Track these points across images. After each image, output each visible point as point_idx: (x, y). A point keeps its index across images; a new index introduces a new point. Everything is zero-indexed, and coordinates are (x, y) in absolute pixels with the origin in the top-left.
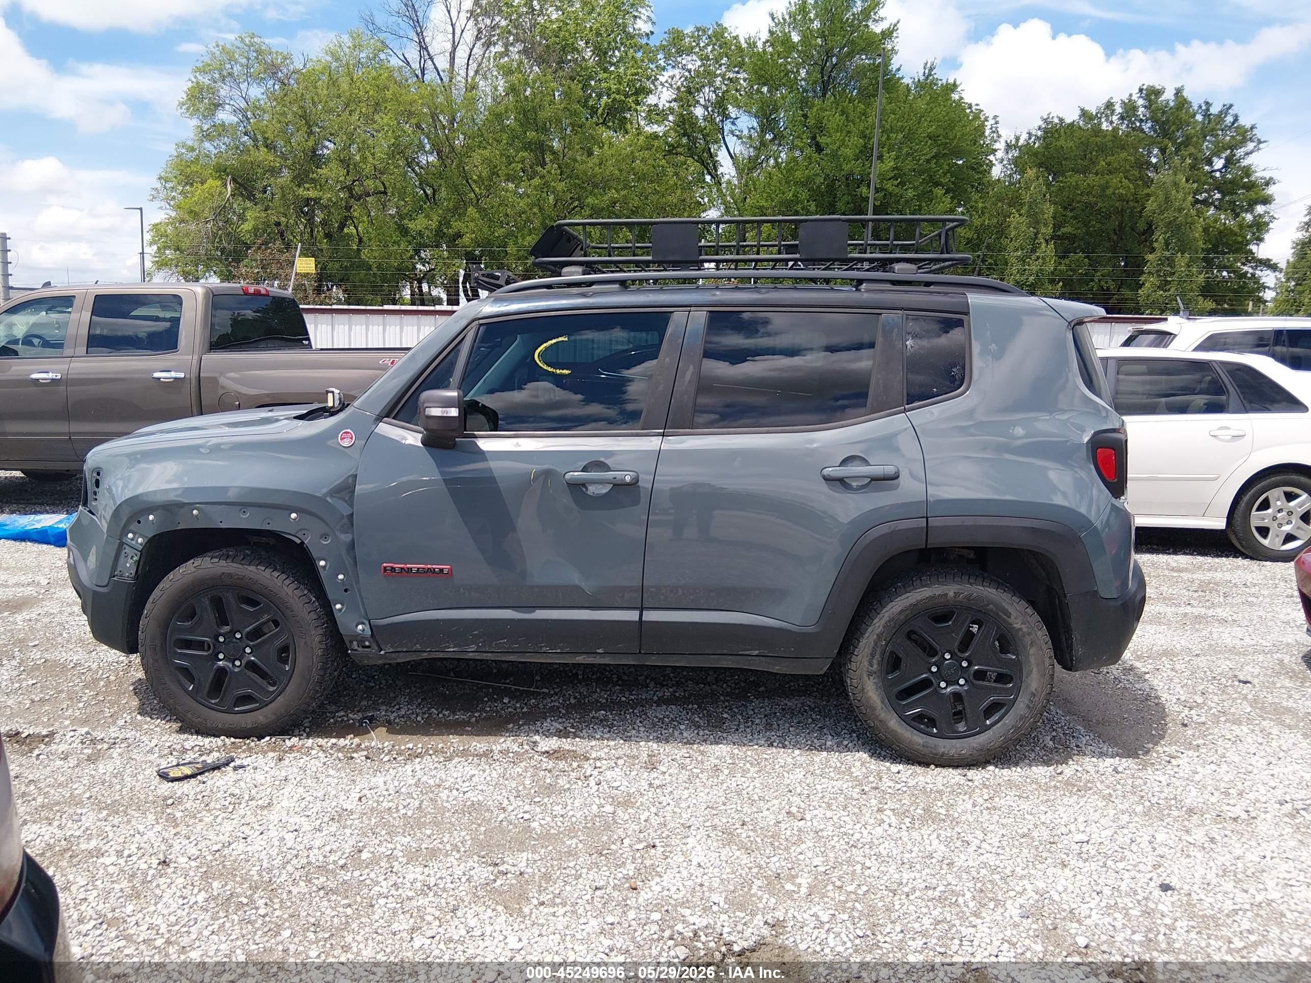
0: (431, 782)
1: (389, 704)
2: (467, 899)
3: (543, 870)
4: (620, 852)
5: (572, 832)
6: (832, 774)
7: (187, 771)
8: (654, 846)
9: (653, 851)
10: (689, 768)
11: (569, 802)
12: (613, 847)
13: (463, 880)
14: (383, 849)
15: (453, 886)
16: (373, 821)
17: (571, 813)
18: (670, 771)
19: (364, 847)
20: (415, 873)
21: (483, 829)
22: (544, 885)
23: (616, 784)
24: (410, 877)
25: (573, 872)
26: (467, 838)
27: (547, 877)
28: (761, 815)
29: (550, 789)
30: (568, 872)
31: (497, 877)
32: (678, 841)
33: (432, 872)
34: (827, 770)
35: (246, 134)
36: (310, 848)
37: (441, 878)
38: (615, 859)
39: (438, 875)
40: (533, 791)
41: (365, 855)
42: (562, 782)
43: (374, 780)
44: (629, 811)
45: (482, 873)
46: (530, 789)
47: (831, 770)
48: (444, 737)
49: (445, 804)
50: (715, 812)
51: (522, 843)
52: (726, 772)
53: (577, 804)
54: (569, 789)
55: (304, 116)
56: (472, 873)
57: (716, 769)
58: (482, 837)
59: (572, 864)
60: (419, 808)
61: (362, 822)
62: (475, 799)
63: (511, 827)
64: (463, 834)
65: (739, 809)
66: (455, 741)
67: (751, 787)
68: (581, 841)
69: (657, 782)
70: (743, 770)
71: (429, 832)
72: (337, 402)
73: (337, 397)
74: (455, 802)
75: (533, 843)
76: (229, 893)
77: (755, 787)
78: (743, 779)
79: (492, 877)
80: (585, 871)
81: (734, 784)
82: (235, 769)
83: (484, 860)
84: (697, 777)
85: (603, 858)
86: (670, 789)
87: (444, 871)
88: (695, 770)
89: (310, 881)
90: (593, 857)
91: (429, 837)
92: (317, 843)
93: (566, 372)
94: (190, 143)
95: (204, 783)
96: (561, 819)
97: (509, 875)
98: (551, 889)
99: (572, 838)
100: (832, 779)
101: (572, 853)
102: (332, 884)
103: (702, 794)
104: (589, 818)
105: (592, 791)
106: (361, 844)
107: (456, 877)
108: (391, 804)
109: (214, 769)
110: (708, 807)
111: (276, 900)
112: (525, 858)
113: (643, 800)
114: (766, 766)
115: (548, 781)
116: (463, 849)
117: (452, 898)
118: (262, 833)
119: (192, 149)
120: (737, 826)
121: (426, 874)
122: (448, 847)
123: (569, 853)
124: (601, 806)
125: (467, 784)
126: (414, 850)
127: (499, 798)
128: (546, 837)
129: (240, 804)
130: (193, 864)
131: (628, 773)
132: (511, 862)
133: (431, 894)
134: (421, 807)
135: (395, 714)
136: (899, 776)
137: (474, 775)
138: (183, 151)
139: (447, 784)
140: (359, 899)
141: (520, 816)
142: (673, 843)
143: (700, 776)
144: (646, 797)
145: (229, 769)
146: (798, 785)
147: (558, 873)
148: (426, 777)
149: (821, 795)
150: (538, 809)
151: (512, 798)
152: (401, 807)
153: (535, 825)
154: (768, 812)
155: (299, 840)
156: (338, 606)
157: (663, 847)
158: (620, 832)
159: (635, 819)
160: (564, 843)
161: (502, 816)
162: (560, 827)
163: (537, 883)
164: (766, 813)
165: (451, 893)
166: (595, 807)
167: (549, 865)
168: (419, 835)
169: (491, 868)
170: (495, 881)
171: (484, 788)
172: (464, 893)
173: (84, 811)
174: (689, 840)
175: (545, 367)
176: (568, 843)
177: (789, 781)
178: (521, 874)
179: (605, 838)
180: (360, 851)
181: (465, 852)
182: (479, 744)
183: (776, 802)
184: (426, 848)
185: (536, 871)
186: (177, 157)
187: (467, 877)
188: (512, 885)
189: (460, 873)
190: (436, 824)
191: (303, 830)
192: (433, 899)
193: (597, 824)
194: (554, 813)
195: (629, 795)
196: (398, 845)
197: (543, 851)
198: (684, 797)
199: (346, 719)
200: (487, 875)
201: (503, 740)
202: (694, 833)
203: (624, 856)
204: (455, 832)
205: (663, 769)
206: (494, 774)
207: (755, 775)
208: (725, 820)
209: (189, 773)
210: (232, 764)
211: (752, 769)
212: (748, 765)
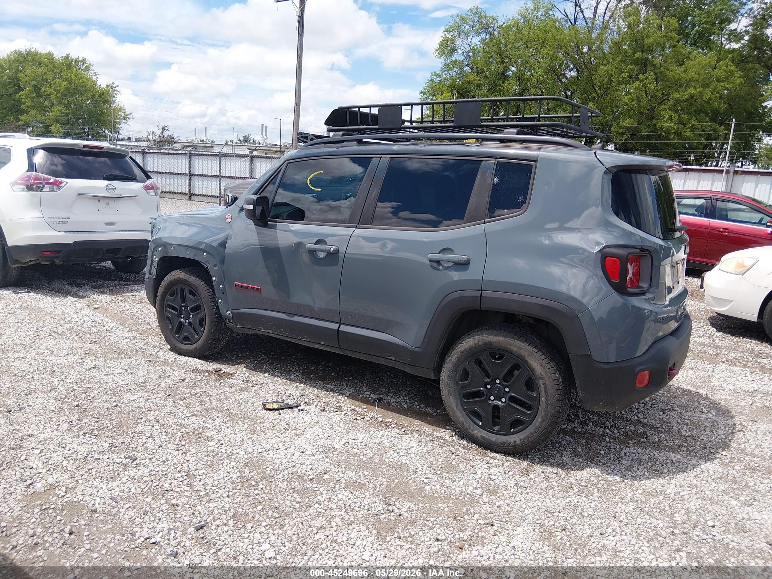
0: (387, 445)
1: (395, 393)
2: (360, 520)
3: (413, 517)
4: (468, 521)
5: (446, 499)
6: (656, 514)
7: (276, 406)
8: (492, 525)
9: (490, 528)
10: (551, 480)
11: (457, 479)
12: (466, 517)
13: (366, 508)
14: (336, 476)
15: (358, 509)
16: (343, 458)
17: (453, 487)
18: (536, 479)
19: (329, 471)
20: (343, 495)
21: (397, 481)
22: (409, 527)
23: (494, 477)
24: (340, 496)
25: (431, 524)
26: (385, 483)
27: (413, 522)
28: (581, 527)
29: (452, 469)
30: (427, 523)
31: (385, 512)
32: (510, 527)
33: (352, 497)
34: (654, 510)
35: (467, 65)
36: (302, 464)
37: (355, 503)
38: (461, 525)
39: (355, 500)
40: (440, 467)
41: (326, 476)
42: (462, 466)
43: (359, 435)
44: (492, 497)
45: (378, 507)
46: (439, 465)
47: (658, 510)
48: (413, 420)
49: (386, 460)
50: (550, 516)
51: (413, 496)
52: (576, 490)
53: (461, 483)
54: (463, 471)
55: (500, 53)
56: (373, 505)
57: (571, 486)
58: (393, 485)
59: (432, 519)
60: (371, 458)
61: (337, 457)
62: (404, 462)
63: (413, 484)
64: (384, 480)
65: (568, 518)
66: (417, 423)
67: (588, 506)
68: (448, 506)
69: (522, 484)
70: (590, 493)
71: (367, 473)
72: (230, 201)
73: (230, 198)
74: (392, 460)
75: (419, 498)
76: (250, 477)
77: (590, 507)
78: (584, 499)
79: (382, 512)
80: (438, 526)
81: (576, 501)
82: (299, 410)
83: (384, 500)
84: (553, 488)
85: (455, 522)
86: (528, 491)
87: (359, 499)
88: (554, 483)
89: (290, 483)
90: (449, 519)
91: (365, 476)
92: (308, 462)
93: (319, 190)
94: (437, 72)
95: (280, 414)
96: (446, 489)
97: (392, 514)
98: (410, 530)
99: (444, 503)
100: (655, 517)
101: (438, 513)
102: (299, 488)
103: (548, 501)
104: (463, 494)
105: (476, 477)
106: (328, 469)
107: (363, 504)
108: (358, 451)
109: (289, 408)
110: (546, 511)
111: (268, 488)
112: (408, 506)
113: (506, 493)
114: (609, 494)
115: (454, 463)
116: (378, 489)
117: (353, 517)
118: (286, 449)
119: (439, 76)
120: (559, 530)
121: (349, 497)
122: (371, 485)
123: (436, 512)
124: (476, 488)
125: (405, 451)
126: (352, 481)
127: (418, 465)
128: (430, 498)
129: (288, 430)
130: (246, 456)
131: (507, 472)
132: (398, 505)
133: (343, 511)
134: (372, 457)
135: (394, 400)
136: (712, 529)
137: (413, 447)
138: (434, 77)
139: (395, 448)
140: (307, 501)
141: (422, 479)
142: (506, 527)
143: (556, 488)
144: (508, 491)
145: (296, 410)
146: (624, 514)
147: (421, 522)
148: (387, 441)
149: (637, 526)
150: (436, 479)
151: (425, 467)
152: (362, 454)
153: (428, 487)
154: (587, 527)
155: (300, 458)
156: (220, 301)
157: (498, 527)
158: (477, 509)
159: (491, 503)
160: (437, 504)
161: (413, 476)
162: (442, 494)
163: (405, 525)
164: (586, 527)
165: (355, 513)
166: (471, 488)
167: (419, 515)
168: (360, 473)
169: (384, 506)
170: (383, 514)
171: (414, 456)
172: (361, 516)
173: (220, 416)
174: (518, 529)
175: (311, 187)
176: (440, 505)
177: (619, 510)
178: (400, 516)
179: (465, 509)
180: (325, 473)
181: (378, 491)
182: (428, 429)
183: (599, 521)
184: (359, 483)
185: (409, 516)
186: (431, 80)
187: (369, 507)
188: (391, 520)
189: (366, 503)
190: (374, 470)
191: (306, 453)
192: (343, 513)
193: (466, 499)
194: (444, 484)
195: (498, 487)
196: (346, 476)
197: (421, 505)
198: (534, 499)
199: (368, 396)
200: (380, 509)
201: (444, 430)
202: (525, 525)
203: (469, 525)
204: (381, 478)
205: (532, 476)
206: (425, 450)
207: (596, 499)
208: (552, 523)
209: (276, 408)
210: (299, 408)
211: (597, 494)
212: (596, 490)
